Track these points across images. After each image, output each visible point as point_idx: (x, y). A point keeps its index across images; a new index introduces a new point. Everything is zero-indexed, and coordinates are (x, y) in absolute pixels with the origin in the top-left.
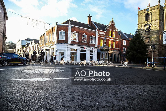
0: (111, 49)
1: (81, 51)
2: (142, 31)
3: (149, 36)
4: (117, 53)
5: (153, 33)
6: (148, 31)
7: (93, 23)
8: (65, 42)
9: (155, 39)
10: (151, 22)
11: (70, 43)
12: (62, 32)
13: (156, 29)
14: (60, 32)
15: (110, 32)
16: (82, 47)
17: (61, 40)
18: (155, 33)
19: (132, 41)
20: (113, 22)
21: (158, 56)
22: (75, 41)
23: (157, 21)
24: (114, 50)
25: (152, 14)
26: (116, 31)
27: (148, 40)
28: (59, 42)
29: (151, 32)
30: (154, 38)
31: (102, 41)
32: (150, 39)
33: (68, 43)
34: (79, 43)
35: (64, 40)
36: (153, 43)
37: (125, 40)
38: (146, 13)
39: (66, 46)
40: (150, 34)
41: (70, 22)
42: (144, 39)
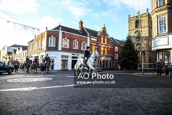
0: (103, 56)
1: (73, 57)
2: (133, 38)
3: (139, 42)
4: (110, 59)
5: (144, 40)
6: (139, 38)
7: (85, 29)
8: (55, 49)
9: (145, 46)
10: (141, 29)
11: (61, 50)
12: (52, 38)
13: (146, 36)
14: (50, 38)
15: (102, 39)
16: (73, 53)
17: (51, 46)
18: (145, 39)
19: (124, 47)
20: (104, 28)
21: (148, 62)
22: (66, 47)
23: (146, 28)
24: (106, 56)
25: (141, 21)
26: (108, 37)
27: (139, 46)
28: (49, 49)
29: (141, 39)
30: (144, 44)
31: (93, 47)
32: (140, 45)
33: (59, 49)
34: (70, 50)
35: (55, 46)
36: (143, 50)
37: (117, 46)
38: (135, 20)
39: (56, 52)
40: (141, 41)
41: (60, 28)
42: (135, 45)
